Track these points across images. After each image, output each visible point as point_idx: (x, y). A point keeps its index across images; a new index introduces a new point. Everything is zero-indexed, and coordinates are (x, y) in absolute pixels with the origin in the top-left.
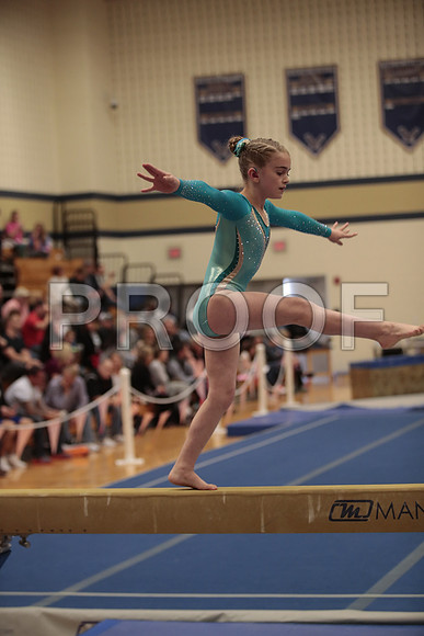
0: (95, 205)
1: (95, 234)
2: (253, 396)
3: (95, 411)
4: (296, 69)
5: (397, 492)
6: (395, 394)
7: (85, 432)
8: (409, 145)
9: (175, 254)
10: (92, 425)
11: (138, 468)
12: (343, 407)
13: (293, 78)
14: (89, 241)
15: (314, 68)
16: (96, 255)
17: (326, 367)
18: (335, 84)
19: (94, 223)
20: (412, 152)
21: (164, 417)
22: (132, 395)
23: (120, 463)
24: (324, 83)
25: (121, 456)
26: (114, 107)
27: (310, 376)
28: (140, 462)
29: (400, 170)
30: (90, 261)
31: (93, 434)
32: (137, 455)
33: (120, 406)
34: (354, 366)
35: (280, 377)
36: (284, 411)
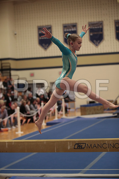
0: (10, 61)
1: (10, 69)
2: (54, 114)
3: (10, 119)
4: (66, 24)
5: (92, 141)
6: (93, 114)
7: (7, 125)
8: (97, 45)
9: (32, 75)
10: (9, 122)
11: (22, 134)
12: (78, 117)
13: (65, 26)
14: (9, 71)
15: (71, 24)
16: (10, 75)
17: (74, 106)
18: (76, 28)
19: (10, 66)
20: (97, 47)
21: (29, 120)
22: (20, 114)
23: (17, 133)
24: (73, 28)
25: (17, 131)
26: (15, 34)
27: (69, 109)
28: (22, 133)
29: (94, 52)
30: (9, 77)
31: (9, 125)
32: (22, 131)
33: (17, 117)
34: (81, 106)
35: (61, 109)
36: (62, 118)
